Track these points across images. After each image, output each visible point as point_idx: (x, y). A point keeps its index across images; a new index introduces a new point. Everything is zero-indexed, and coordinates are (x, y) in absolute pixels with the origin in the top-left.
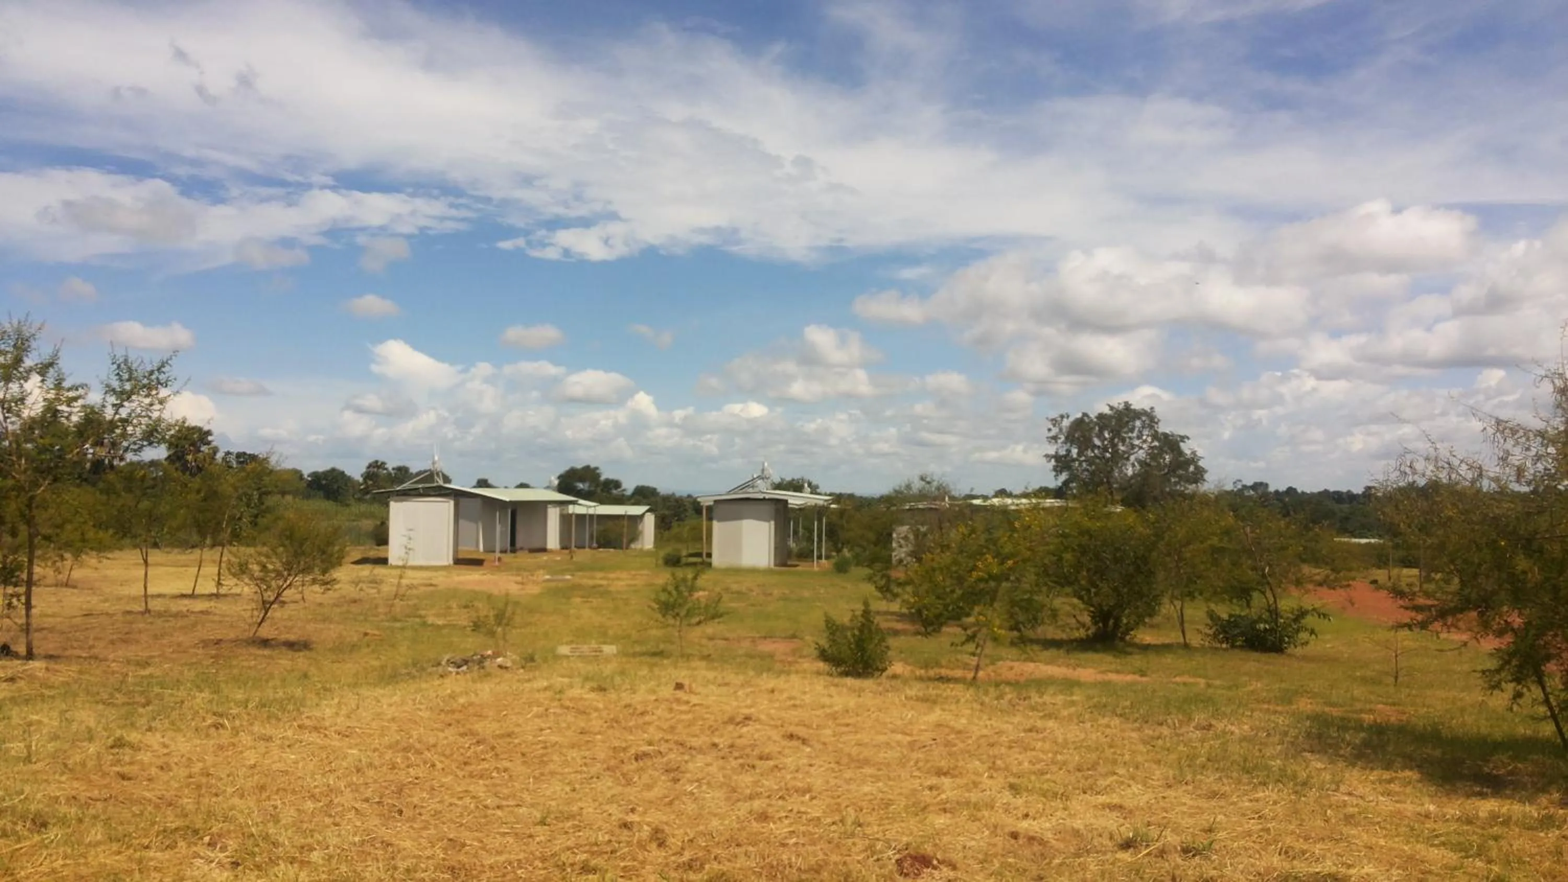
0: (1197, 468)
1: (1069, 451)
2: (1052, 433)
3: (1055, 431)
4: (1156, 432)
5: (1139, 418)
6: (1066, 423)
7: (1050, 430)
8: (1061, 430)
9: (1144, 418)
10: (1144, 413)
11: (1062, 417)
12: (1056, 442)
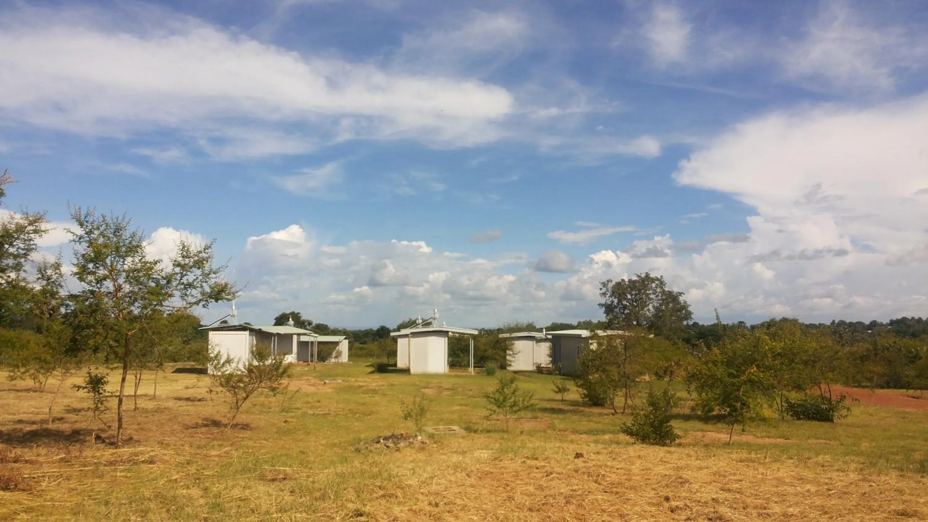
0: (687, 311)
1: (613, 302)
2: (603, 291)
3: (604, 290)
4: (664, 290)
5: (654, 282)
6: (611, 285)
7: (601, 289)
8: (607, 290)
9: (657, 282)
10: (657, 279)
11: (608, 281)
12: (605, 296)
